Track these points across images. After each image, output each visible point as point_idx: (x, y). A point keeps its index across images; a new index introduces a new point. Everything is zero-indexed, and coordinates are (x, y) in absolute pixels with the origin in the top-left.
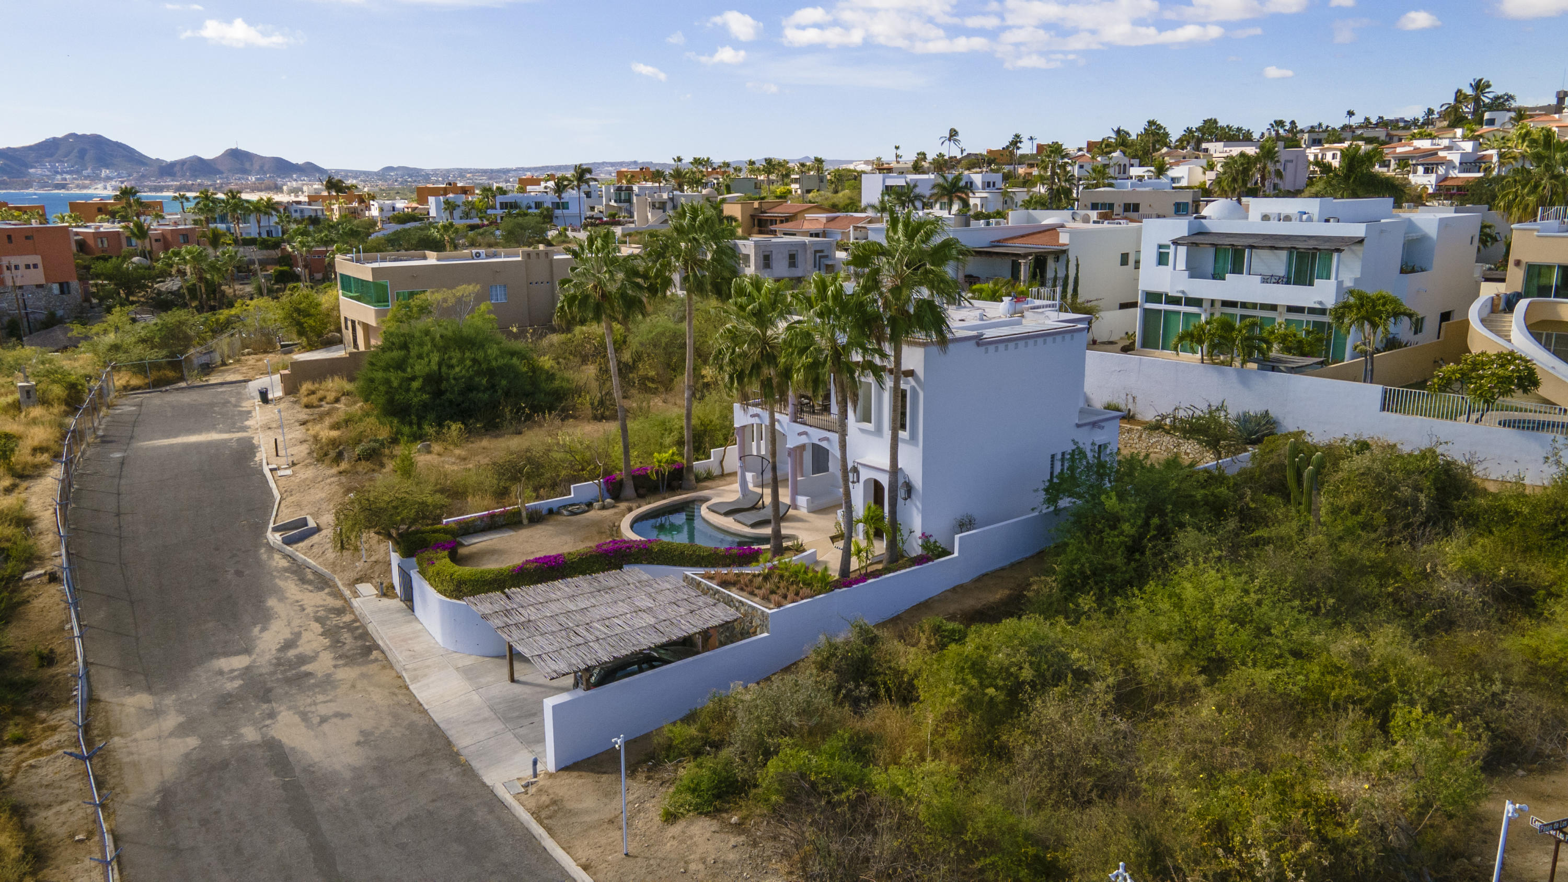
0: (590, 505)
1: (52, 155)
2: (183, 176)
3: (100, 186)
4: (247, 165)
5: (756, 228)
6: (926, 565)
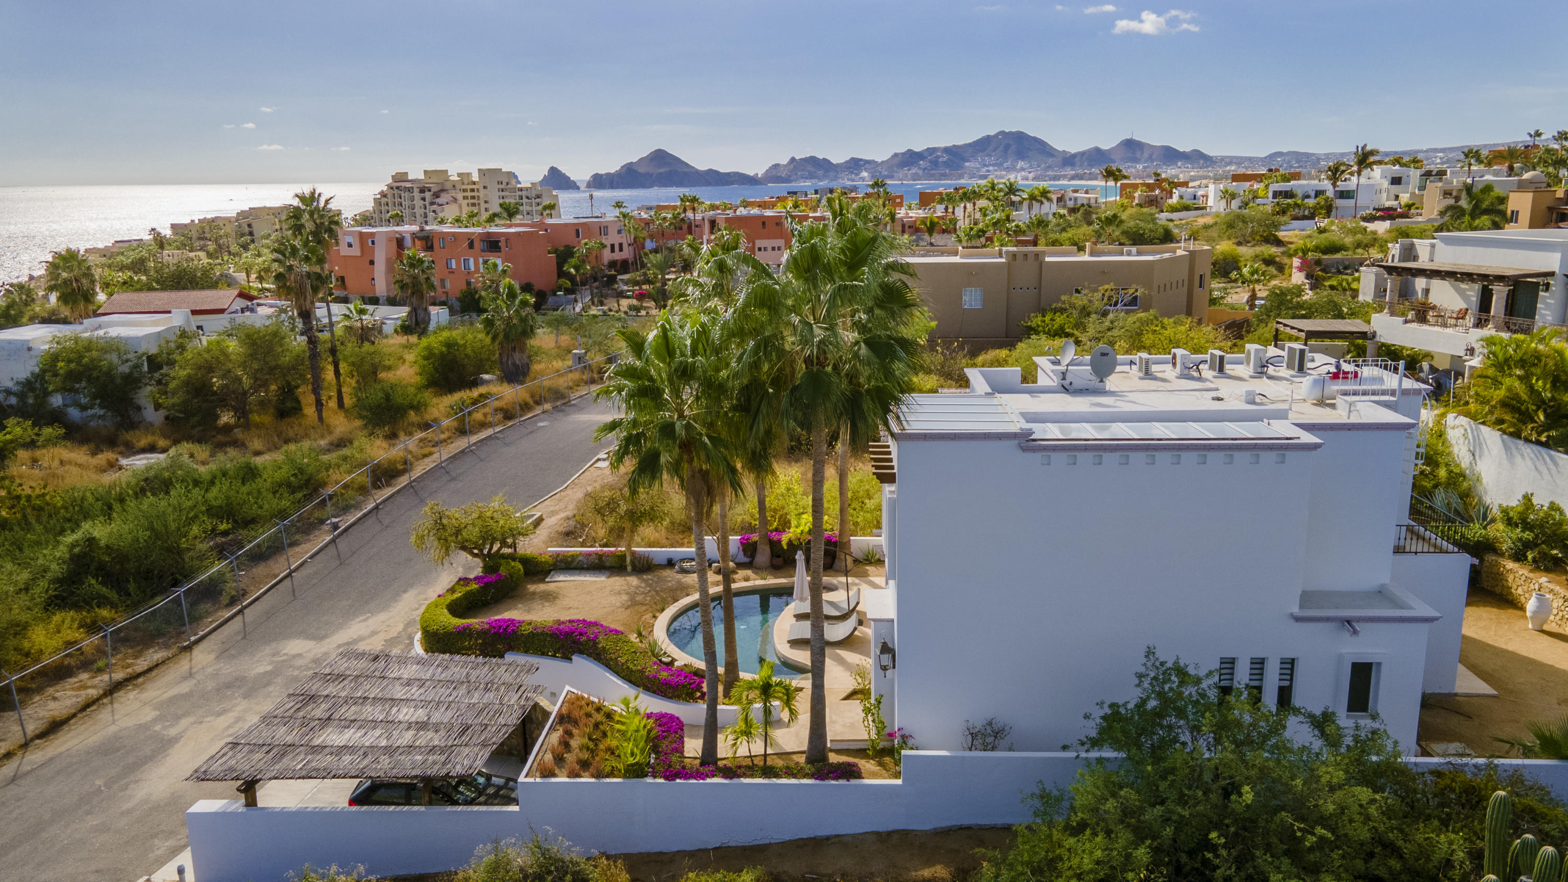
1: (984, 150)
4: (1139, 154)
5: (1553, 225)
6: (833, 782)
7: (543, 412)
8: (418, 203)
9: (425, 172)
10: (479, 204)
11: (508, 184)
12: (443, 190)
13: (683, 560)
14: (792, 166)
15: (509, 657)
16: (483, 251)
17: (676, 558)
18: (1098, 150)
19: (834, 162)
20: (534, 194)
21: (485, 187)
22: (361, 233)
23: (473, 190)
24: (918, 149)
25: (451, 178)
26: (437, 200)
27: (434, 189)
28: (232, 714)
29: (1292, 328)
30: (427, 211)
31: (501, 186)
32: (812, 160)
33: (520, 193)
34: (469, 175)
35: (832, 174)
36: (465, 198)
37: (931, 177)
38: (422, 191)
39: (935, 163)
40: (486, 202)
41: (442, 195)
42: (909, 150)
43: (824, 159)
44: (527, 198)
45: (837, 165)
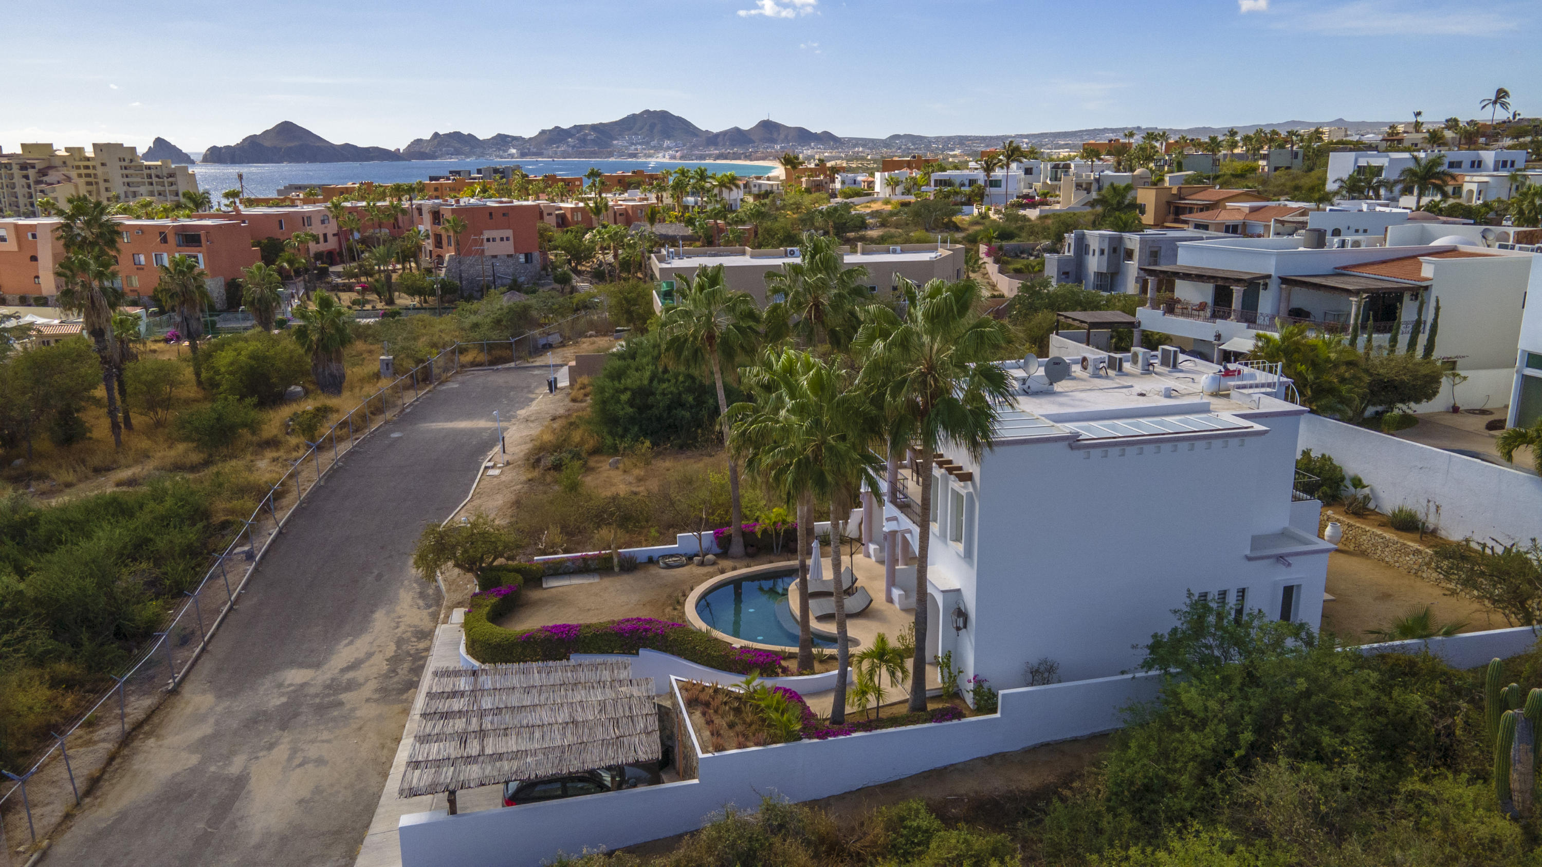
0: (690, 558)
1: (630, 129)
2: (724, 145)
3: (661, 155)
4: (775, 135)
5: (1172, 217)
6: (949, 723)
7: (386, 422)
8: (19, 181)
9: (23, 146)
10: (97, 183)
11: (131, 161)
12: (50, 167)
13: (664, 557)
14: (436, 141)
15: (574, 659)
16: (179, 245)
17: (655, 556)
18: (737, 130)
19: (481, 137)
20: (165, 172)
21: (103, 164)
22: (16, 226)
23: (87, 167)
24: (566, 126)
25: (58, 153)
26: (45, 179)
27: (39, 165)
28: (282, 746)
29: (1074, 320)
30: (32, 190)
31: (123, 164)
32: (456, 136)
33: (148, 171)
34: (81, 150)
35: (478, 150)
36: (80, 176)
37: (580, 155)
38: (23, 167)
39: (583, 141)
40: (105, 181)
41: (50, 172)
42: (557, 128)
43: (469, 135)
44: (158, 176)
45: (485, 141)
